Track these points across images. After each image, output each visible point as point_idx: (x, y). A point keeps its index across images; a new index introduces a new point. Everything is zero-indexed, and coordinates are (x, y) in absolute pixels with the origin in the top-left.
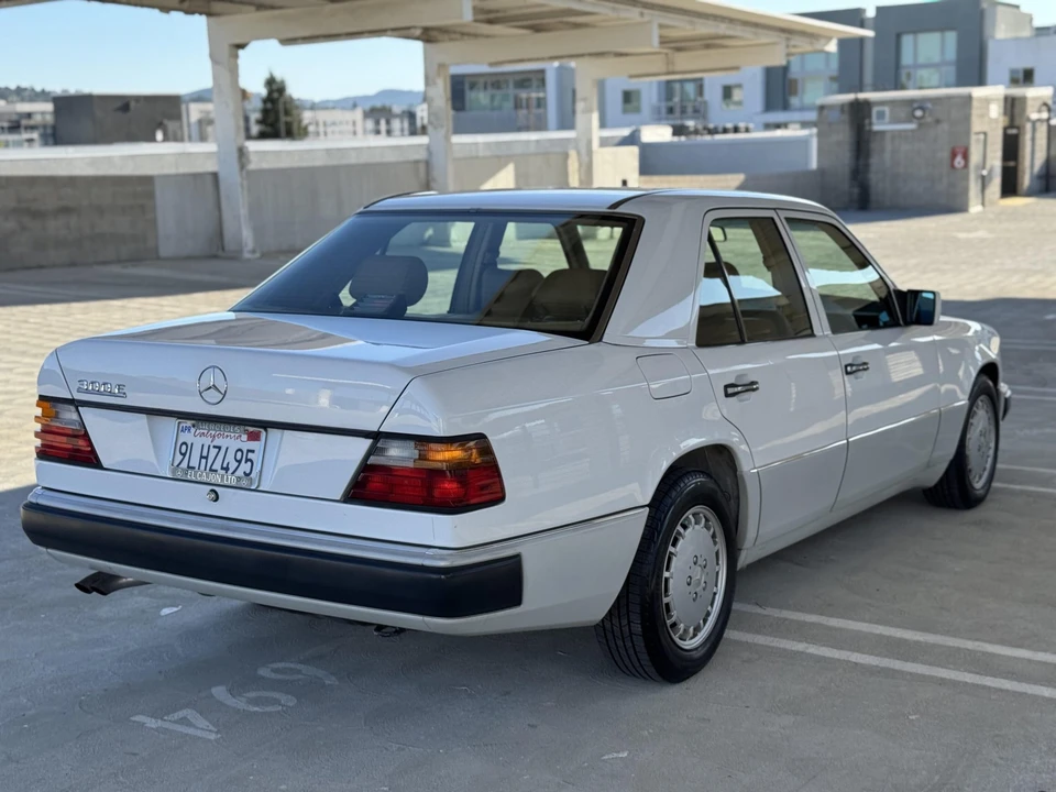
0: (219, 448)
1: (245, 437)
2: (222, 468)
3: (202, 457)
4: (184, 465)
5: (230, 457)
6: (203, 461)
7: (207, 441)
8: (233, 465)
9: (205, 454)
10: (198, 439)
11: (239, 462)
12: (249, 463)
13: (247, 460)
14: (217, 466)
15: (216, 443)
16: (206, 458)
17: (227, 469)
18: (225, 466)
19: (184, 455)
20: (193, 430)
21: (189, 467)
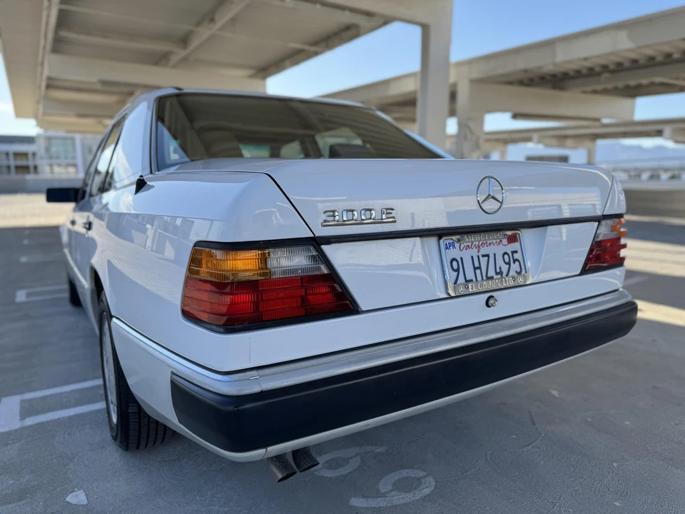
0: (488, 256)
1: (505, 241)
2: (497, 273)
3: (475, 268)
4: (461, 280)
5: (500, 263)
6: (478, 271)
7: (474, 252)
8: (505, 268)
9: (477, 265)
10: (465, 252)
11: (509, 264)
12: (517, 263)
13: (515, 261)
14: (491, 273)
15: (484, 251)
16: (479, 268)
17: (501, 273)
18: (498, 270)
19: (458, 270)
20: (457, 245)
21: (467, 281)
